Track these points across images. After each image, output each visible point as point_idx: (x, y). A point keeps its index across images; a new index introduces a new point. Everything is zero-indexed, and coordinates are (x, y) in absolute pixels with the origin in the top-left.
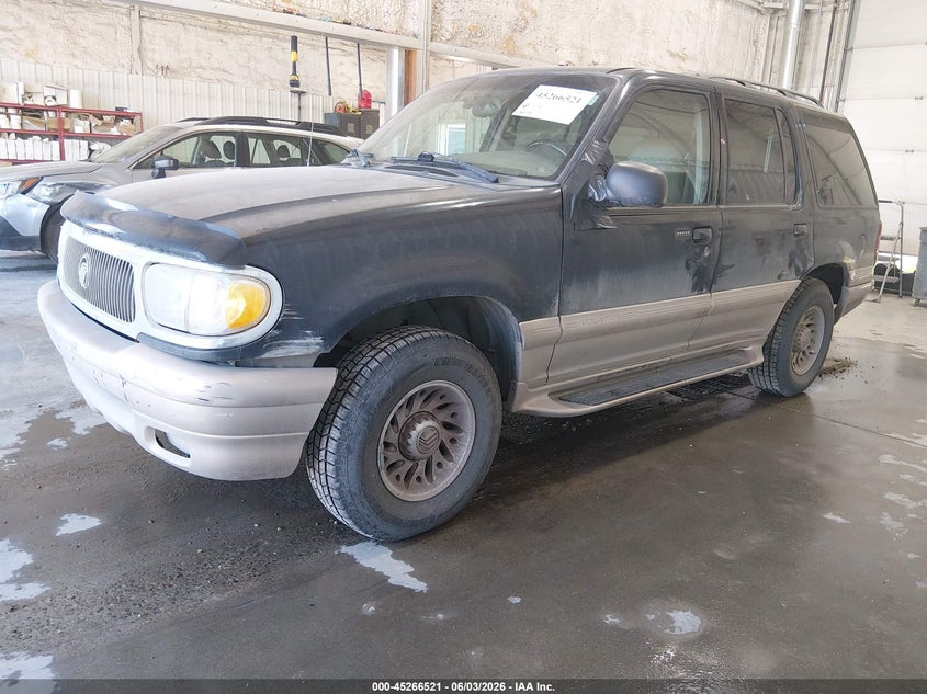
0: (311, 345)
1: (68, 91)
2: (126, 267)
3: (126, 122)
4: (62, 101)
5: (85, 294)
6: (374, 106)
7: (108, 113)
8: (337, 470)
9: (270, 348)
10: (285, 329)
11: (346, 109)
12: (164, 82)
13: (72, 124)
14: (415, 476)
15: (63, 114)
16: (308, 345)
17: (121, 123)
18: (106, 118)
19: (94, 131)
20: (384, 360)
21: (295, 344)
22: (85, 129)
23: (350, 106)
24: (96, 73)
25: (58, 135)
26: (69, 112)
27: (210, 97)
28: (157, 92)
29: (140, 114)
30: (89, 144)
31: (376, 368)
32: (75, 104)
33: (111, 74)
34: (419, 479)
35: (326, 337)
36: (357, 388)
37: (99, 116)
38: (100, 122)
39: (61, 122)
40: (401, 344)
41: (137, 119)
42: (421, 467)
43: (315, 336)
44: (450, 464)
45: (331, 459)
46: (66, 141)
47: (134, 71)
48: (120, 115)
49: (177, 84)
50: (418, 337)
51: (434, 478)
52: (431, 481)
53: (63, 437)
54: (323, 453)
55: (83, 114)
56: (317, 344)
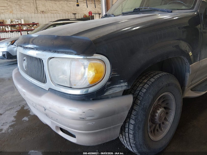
0: (123, 86)
1: (21, 20)
2: (40, 61)
3: (35, 26)
4: (20, 22)
5: (27, 72)
6: (93, 15)
7: (31, 24)
8: (134, 136)
9: (107, 90)
10: (112, 81)
11: (86, 16)
12: (43, 15)
13: (23, 28)
14: (156, 129)
15: (20, 26)
16: (122, 86)
17: (34, 26)
18: (30, 25)
19: (28, 29)
20: (148, 88)
21: (117, 87)
22: (26, 29)
23: (87, 15)
24: (27, 14)
25: (20, 30)
26: (22, 25)
27: (54, 17)
28: (42, 18)
29: (38, 23)
30: (27, 32)
31: (146, 92)
32: (23, 23)
33: (30, 14)
34: (157, 130)
35: (129, 82)
36: (139, 101)
37: (29, 25)
38: (29, 26)
39: (20, 27)
40: (152, 80)
41: (37, 25)
42: (158, 125)
43: (124, 82)
44: (167, 122)
45: (131, 132)
46: (22, 32)
47: (35, 13)
48: (34, 24)
49: (46, 15)
50: (158, 76)
51: (162, 129)
52: (162, 130)
53: (27, 116)
54: (127, 129)
55: (25, 25)
56: (125, 86)
